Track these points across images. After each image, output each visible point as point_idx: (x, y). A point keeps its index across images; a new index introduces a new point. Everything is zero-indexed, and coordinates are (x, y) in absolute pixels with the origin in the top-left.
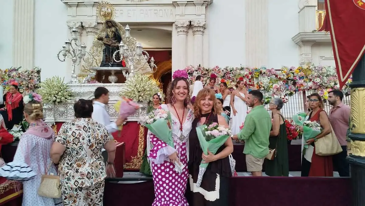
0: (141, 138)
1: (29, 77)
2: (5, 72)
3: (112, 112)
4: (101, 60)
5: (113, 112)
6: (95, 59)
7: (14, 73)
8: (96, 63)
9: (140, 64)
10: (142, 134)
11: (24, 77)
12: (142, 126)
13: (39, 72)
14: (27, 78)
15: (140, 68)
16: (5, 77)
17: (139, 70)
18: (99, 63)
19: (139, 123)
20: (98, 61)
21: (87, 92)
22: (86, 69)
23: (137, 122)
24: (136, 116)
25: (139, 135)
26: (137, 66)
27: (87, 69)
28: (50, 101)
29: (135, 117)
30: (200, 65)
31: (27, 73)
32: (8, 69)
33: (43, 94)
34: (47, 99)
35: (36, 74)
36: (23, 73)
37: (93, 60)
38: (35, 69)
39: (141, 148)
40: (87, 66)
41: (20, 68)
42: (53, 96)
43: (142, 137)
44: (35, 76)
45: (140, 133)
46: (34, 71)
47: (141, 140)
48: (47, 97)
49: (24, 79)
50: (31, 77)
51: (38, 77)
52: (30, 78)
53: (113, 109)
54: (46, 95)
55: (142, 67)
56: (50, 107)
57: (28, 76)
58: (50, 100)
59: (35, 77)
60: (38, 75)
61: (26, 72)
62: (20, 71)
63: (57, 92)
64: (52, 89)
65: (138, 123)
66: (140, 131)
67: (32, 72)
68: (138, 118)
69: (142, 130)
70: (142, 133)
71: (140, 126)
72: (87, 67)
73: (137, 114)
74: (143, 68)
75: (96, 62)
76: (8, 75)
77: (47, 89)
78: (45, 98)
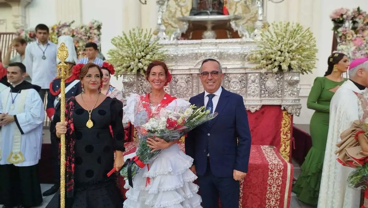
0: (284, 135)
1: (87, 36)
2: (53, 29)
3: (235, 89)
4: (190, 8)
5: (237, 89)
6: (179, 6)
7: (66, 30)
8: (180, 13)
9: (250, 12)
10: (286, 129)
11: (80, 36)
12: (288, 114)
13: (99, 28)
14: (83, 38)
15: (249, 18)
16: (53, 37)
17: (246, 22)
18: (185, 13)
19: (284, 108)
20: (184, 10)
21: (188, 54)
22: (166, 23)
23: (280, 106)
24: (277, 96)
25: (281, 128)
26: (244, 15)
27: (168, 23)
28: (132, 70)
29: (276, 98)
30: (358, 9)
31: (84, 29)
32: (56, 25)
33: (120, 57)
34: (128, 67)
35: (96, 31)
36: (78, 29)
37: (176, 9)
38: (94, 23)
39: (286, 152)
40: (167, 17)
41: (73, 22)
42: (137, 60)
43: (287, 133)
44: (95, 34)
45: (283, 125)
46: (93, 27)
47: (285, 137)
48: (128, 62)
49: (81, 39)
50: (90, 35)
51: (99, 35)
52: (89, 37)
53: (238, 83)
54: (126, 58)
55: (253, 16)
56: (132, 80)
57: (86, 34)
58: (132, 67)
59: (95, 36)
60: (98, 33)
61: (82, 28)
62: (73, 27)
63: (143, 54)
64: (134, 50)
65: (282, 108)
66: (283, 122)
67: (90, 28)
68: (280, 98)
69: (287, 120)
70: (287, 126)
71: (283, 113)
72: (167, 20)
73: (280, 92)
74: (253, 19)
75: (181, 11)
76: (57, 34)
77: (127, 49)
78: (125, 65)
